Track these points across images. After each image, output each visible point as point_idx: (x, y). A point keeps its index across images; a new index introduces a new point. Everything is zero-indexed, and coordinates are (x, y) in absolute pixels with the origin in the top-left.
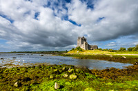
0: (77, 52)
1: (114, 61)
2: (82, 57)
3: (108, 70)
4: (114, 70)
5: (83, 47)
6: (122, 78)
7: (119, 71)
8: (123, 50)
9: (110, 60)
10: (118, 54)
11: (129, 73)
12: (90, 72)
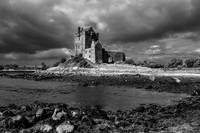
0: (74, 69)
1: (157, 89)
2: (86, 83)
3: (142, 110)
4: (154, 108)
5: (90, 55)
6: (165, 122)
7: (163, 110)
8: (175, 64)
9: (150, 88)
10: (166, 74)
11: (179, 112)
12: (104, 116)
